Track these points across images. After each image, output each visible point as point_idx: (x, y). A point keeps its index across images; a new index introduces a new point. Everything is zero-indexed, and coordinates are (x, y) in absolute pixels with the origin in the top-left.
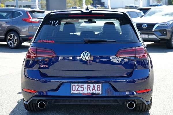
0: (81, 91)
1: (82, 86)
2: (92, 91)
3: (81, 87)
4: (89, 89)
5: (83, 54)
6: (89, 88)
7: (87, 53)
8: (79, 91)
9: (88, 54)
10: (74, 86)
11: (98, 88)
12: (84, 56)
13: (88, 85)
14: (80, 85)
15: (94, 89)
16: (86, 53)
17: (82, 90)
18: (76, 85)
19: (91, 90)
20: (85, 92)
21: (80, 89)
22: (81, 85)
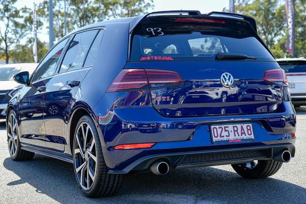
0: (226, 136)
1: (226, 129)
2: (242, 135)
3: (226, 131)
4: (236, 133)
5: (224, 76)
6: (237, 131)
7: (229, 74)
8: (223, 137)
9: (230, 76)
10: (215, 129)
11: (248, 130)
12: (225, 80)
13: (234, 127)
14: (223, 126)
15: (243, 132)
16: (227, 75)
17: (228, 135)
18: (217, 127)
19: (240, 134)
20: (232, 137)
21: (224, 134)
22: (225, 127)
